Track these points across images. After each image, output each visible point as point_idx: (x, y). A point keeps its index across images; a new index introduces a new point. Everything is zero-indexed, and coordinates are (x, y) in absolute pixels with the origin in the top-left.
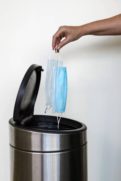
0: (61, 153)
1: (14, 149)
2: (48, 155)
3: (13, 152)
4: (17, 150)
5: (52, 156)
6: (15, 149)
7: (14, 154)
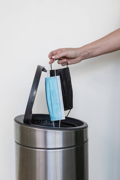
0: (64, 149)
1: (19, 146)
2: (52, 151)
3: (19, 148)
4: (22, 147)
5: (55, 153)
6: (21, 146)
7: (19, 151)
